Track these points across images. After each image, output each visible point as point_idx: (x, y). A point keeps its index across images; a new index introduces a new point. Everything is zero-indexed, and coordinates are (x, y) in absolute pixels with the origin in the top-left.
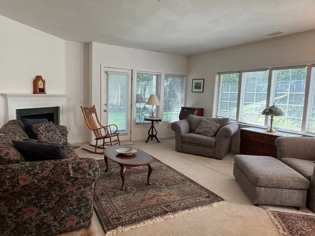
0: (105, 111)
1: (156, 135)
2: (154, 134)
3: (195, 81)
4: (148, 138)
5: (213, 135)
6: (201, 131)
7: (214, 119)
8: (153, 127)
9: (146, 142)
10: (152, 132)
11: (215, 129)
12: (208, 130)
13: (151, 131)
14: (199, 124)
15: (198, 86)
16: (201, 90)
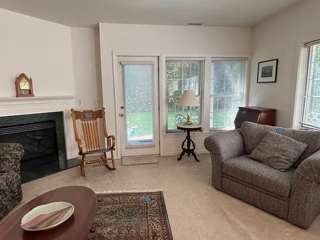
0: (122, 115)
1: (193, 150)
2: (191, 149)
3: (262, 65)
4: (182, 154)
5: (287, 166)
6: (262, 155)
7: (294, 132)
8: (188, 138)
9: (179, 159)
10: (189, 145)
11: (293, 154)
12: (277, 155)
13: (186, 143)
14: (260, 141)
15: (266, 73)
16: (272, 79)
